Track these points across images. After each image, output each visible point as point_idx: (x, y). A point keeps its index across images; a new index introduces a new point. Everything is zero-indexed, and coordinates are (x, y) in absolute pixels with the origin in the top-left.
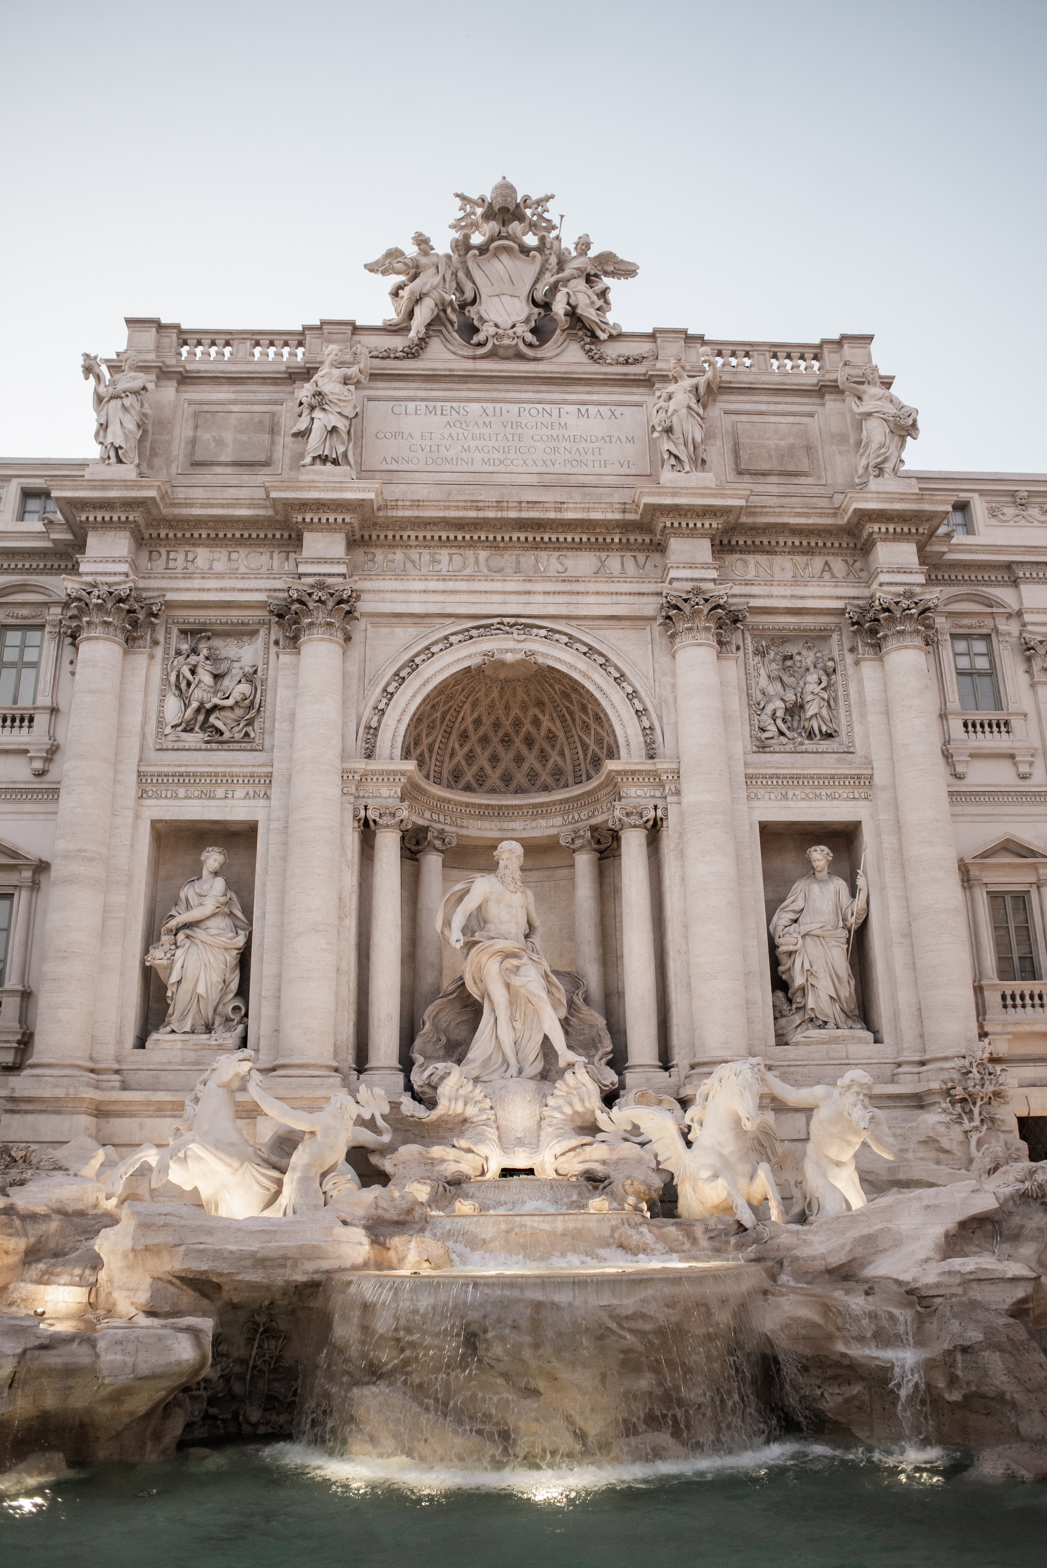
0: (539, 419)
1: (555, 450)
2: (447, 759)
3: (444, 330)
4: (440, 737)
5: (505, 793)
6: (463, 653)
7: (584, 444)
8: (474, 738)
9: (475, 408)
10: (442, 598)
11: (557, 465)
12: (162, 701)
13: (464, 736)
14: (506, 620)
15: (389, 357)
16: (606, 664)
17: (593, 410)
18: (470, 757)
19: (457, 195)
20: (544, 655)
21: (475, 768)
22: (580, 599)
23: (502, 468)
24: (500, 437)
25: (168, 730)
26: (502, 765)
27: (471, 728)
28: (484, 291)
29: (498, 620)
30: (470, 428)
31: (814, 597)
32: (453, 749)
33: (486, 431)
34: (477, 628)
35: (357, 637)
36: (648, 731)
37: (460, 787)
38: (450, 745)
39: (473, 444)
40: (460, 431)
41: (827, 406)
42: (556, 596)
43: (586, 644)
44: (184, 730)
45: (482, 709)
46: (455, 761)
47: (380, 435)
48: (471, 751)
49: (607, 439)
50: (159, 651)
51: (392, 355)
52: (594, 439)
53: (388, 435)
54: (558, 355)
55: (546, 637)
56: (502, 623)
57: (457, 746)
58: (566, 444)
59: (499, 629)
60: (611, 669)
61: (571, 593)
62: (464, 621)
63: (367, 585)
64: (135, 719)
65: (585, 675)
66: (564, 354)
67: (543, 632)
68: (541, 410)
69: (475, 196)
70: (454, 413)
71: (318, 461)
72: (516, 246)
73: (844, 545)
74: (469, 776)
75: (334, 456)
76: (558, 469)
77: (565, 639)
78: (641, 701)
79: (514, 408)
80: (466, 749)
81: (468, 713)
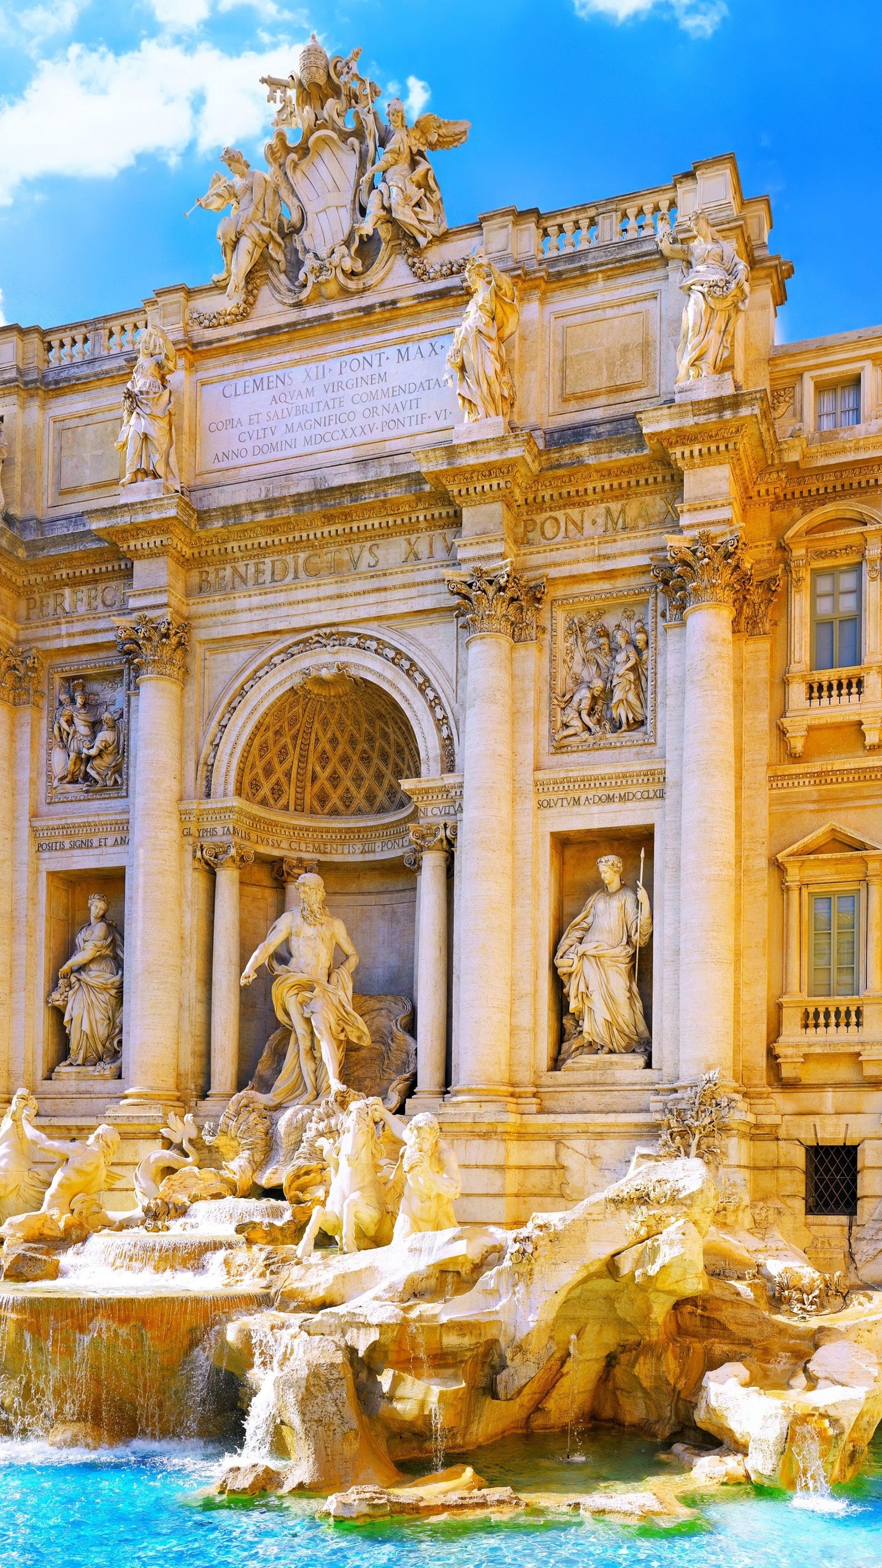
0: (360, 373)
1: (373, 411)
2: (309, 784)
3: (270, 275)
4: (296, 762)
5: (368, 813)
6: (286, 674)
7: (403, 397)
8: (334, 760)
9: (298, 373)
10: (264, 614)
11: (374, 430)
12: (49, 755)
13: (324, 759)
14: (322, 631)
15: (219, 325)
16: (410, 671)
17: (413, 348)
18: (334, 779)
19: (263, 81)
20: (357, 666)
21: (340, 791)
22: (388, 595)
23: (323, 446)
24: (322, 405)
25: (56, 783)
26: (366, 784)
27: (328, 747)
28: (310, 209)
29: (315, 631)
30: (294, 400)
31: (623, 555)
32: (314, 772)
33: (308, 400)
34: (297, 644)
35: (195, 667)
36: (448, 744)
37: (326, 811)
38: (310, 767)
39: (296, 420)
40: (285, 405)
41: (671, 279)
42: (367, 596)
43: (395, 649)
44: (69, 783)
45: (333, 727)
46: (318, 785)
47: (213, 427)
48: (335, 772)
49: (426, 385)
50: (44, 703)
51: (222, 321)
52: (412, 387)
53: (220, 425)
54: (382, 279)
55: (358, 646)
56: (319, 635)
57: (318, 769)
58: (385, 401)
59: (318, 642)
60: (417, 675)
61: (378, 590)
62: (287, 636)
63: (202, 609)
64: (25, 775)
65: (392, 685)
66: (390, 276)
67: (355, 640)
68: (361, 360)
69: (284, 76)
70: (279, 383)
71: (139, 476)
72: (335, 136)
73: (660, 479)
74: (335, 799)
75: (151, 468)
76: (377, 435)
77: (374, 645)
78: (443, 708)
79: (335, 364)
80: (328, 771)
81: (320, 734)
